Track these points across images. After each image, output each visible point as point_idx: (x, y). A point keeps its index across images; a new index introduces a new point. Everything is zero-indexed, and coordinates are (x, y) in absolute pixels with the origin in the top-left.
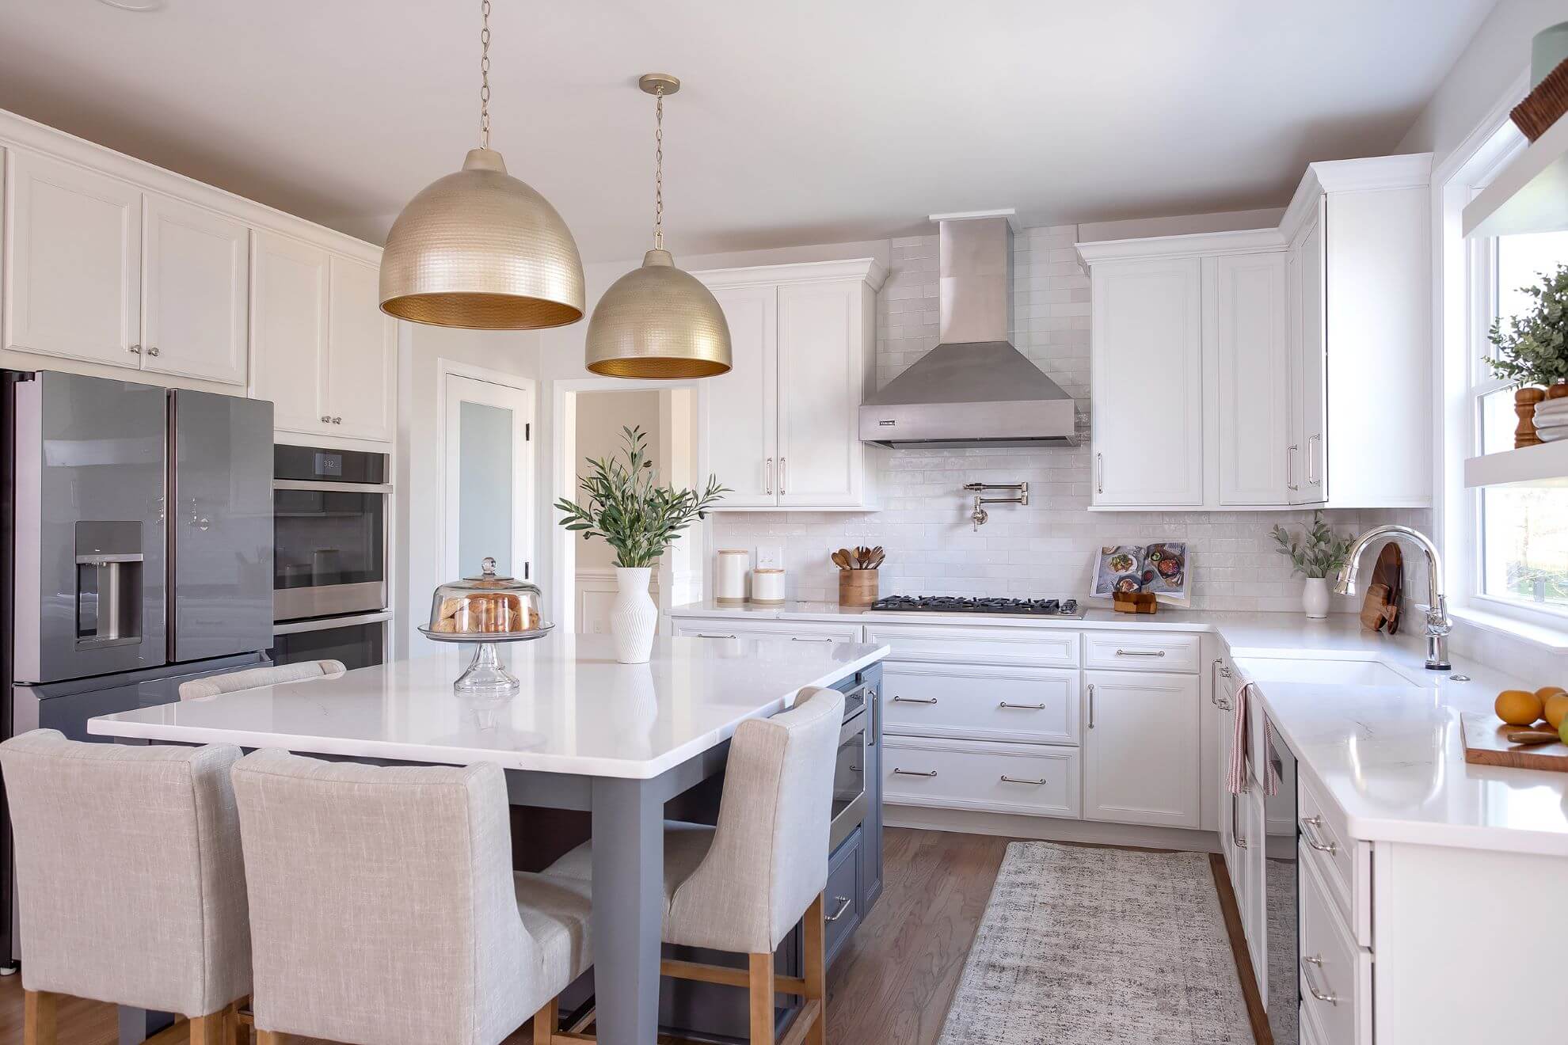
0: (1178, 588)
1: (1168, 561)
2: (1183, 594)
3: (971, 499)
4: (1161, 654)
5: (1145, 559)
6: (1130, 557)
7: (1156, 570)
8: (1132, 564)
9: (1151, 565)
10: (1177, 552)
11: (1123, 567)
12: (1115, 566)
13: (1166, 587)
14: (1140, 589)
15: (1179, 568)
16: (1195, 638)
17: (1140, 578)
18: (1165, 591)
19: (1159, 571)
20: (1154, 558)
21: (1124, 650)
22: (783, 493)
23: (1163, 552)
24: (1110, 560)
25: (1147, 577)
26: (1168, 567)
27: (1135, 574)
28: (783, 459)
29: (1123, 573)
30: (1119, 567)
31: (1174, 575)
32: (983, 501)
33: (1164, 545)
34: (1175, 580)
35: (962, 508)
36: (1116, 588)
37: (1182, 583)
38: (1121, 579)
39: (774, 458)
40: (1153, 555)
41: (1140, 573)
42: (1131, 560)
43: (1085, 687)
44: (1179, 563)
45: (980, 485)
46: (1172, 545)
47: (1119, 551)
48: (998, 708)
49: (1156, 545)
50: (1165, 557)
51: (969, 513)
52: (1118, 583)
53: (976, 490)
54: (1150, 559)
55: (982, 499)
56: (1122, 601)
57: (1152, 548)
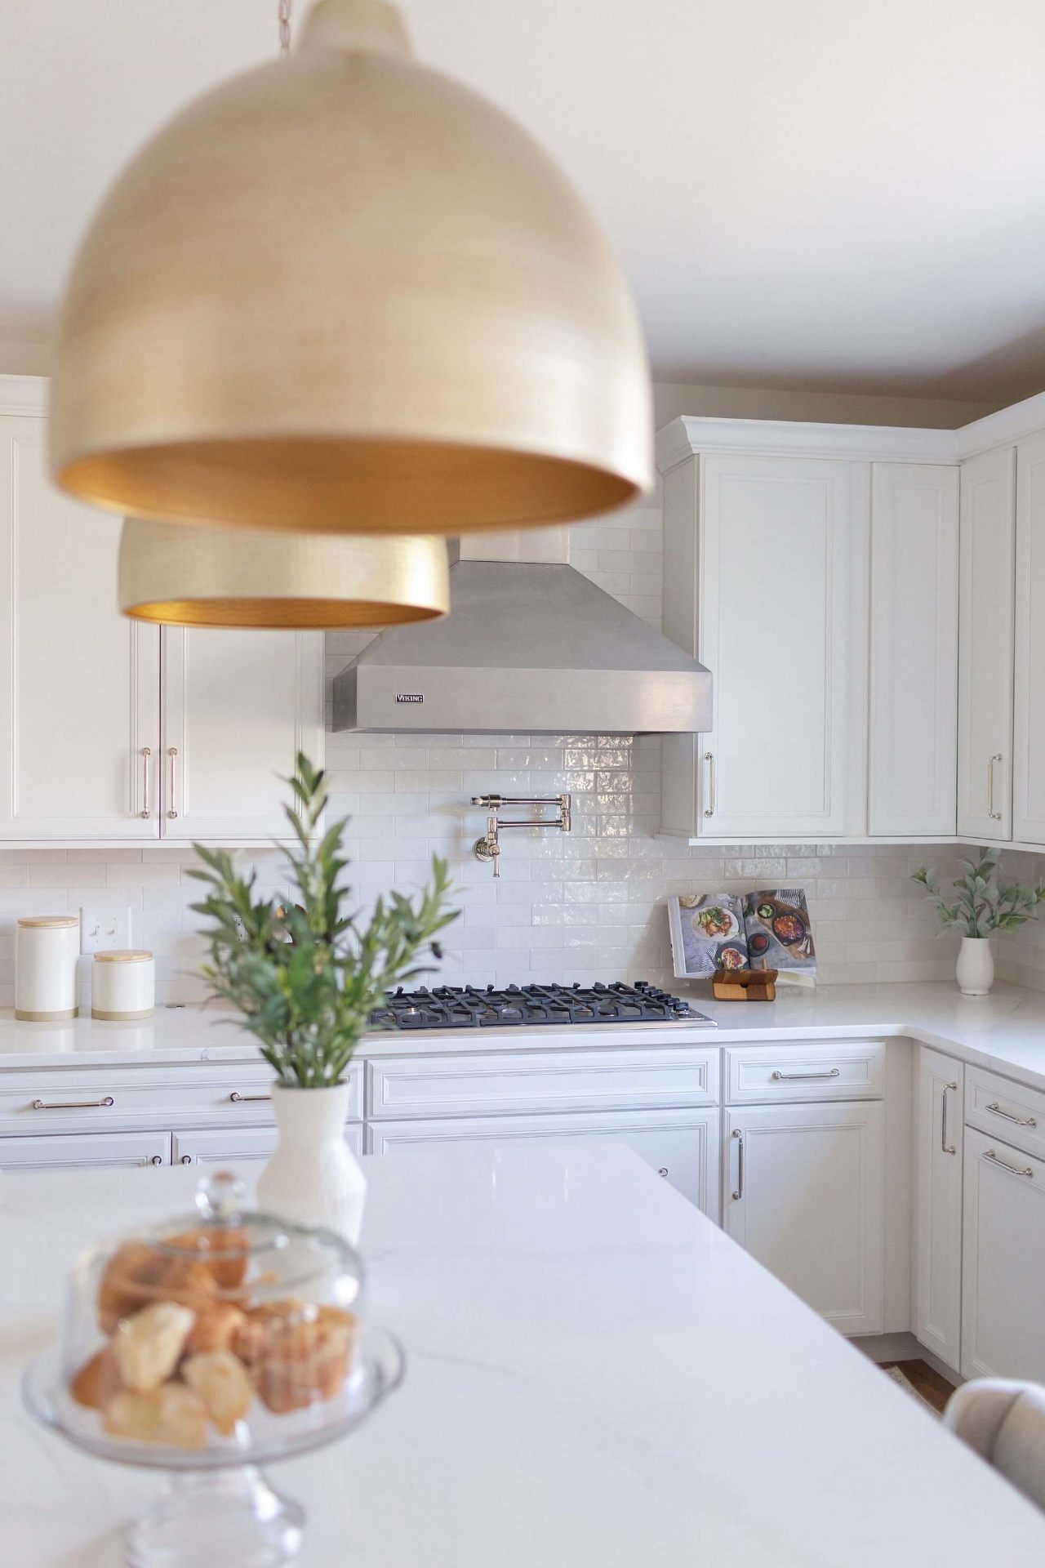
0: (809, 961)
1: (785, 918)
2: (814, 969)
3: (478, 822)
4: (833, 1074)
5: (745, 915)
6: (726, 912)
7: (771, 932)
8: (731, 924)
9: (760, 923)
10: (793, 903)
11: (720, 929)
12: (707, 926)
13: (791, 960)
14: (749, 963)
15: (803, 929)
16: (881, 1045)
17: (745, 945)
18: (793, 966)
19: (776, 934)
20: (764, 913)
21: (784, 1072)
22: (172, 815)
23: (775, 905)
24: (695, 916)
25: (755, 946)
26: (788, 927)
27: (738, 939)
28: (172, 751)
29: (721, 938)
30: (714, 929)
31: (798, 940)
32: (502, 824)
33: (773, 893)
34: (802, 948)
35: (457, 834)
36: (716, 963)
37: (812, 953)
38: (721, 948)
39: (155, 748)
40: (760, 909)
41: (744, 937)
42: (729, 918)
43: (728, 1134)
44: (802, 922)
45: (497, 798)
46: (785, 893)
47: (706, 903)
49: (763, 894)
50: (779, 913)
51: (470, 843)
52: (718, 955)
53: (492, 806)
54: (756, 914)
55: (499, 820)
56: (728, 983)
57: (756, 898)
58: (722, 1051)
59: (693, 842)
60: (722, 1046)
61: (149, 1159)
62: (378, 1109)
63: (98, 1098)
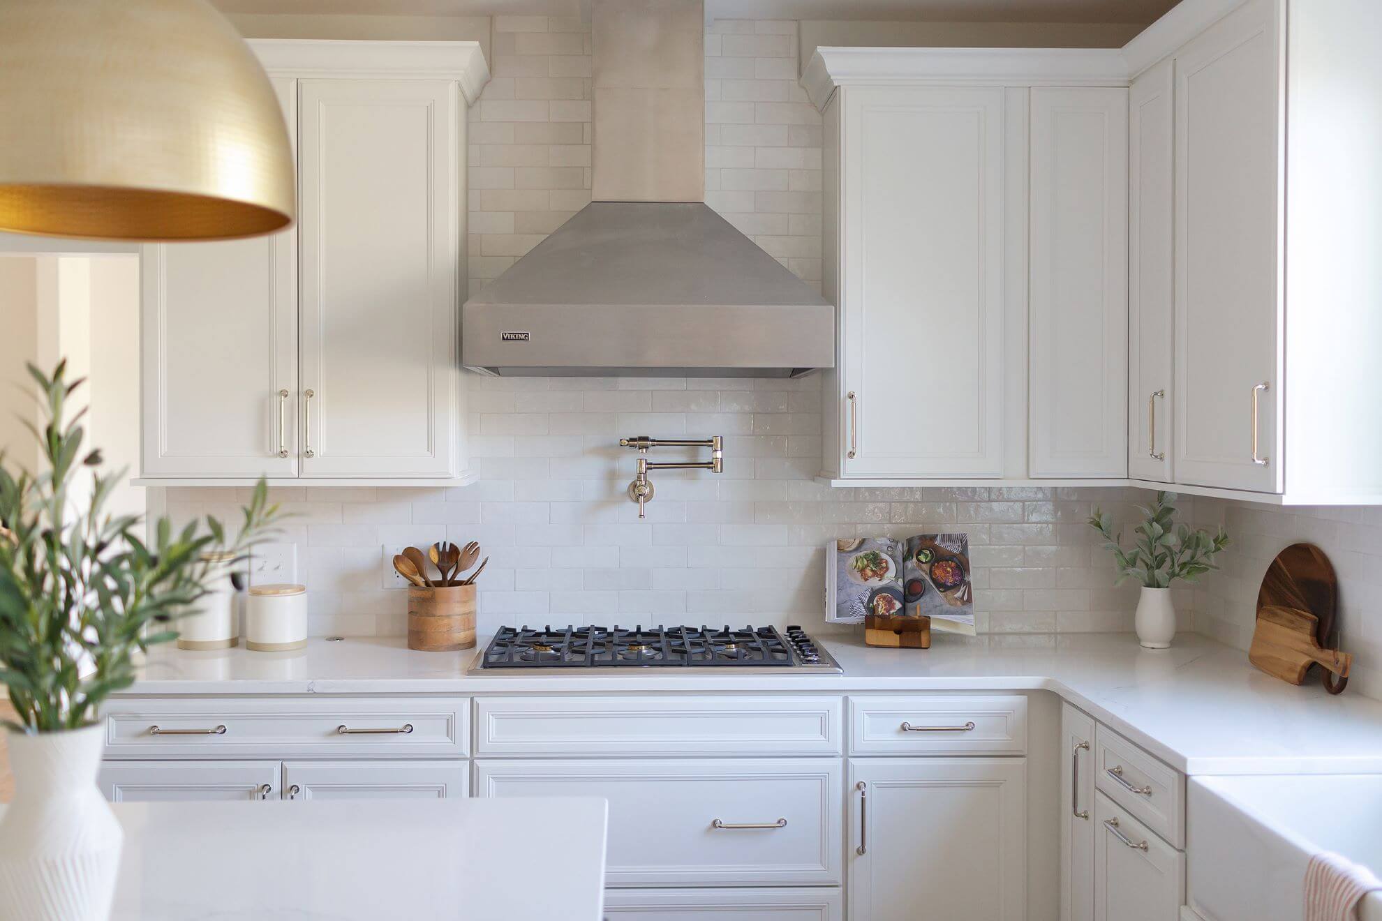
0: (965, 608)
1: (944, 563)
2: (971, 617)
3: (630, 462)
4: (969, 727)
5: (905, 560)
6: (884, 556)
7: (927, 578)
8: (887, 568)
9: (918, 569)
10: (955, 548)
11: (875, 574)
12: (862, 571)
13: (947, 606)
14: (904, 609)
15: (962, 576)
16: (1024, 698)
17: (902, 590)
18: (947, 613)
19: (934, 580)
20: (922, 558)
21: (914, 723)
22: (309, 454)
23: (935, 550)
24: (852, 560)
25: (912, 591)
26: (946, 573)
27: (893, 584)
28: (309, 392)
29: (875, 583)
30: (869, 573)
31: (955, 587)
32: (650, 466)
33: (934, 538)
34: (959, 594)
35: (612, 476)
36: (867, 608)
37: (970, 600)
38: (875, 593)
39: (292, 388)
40: (918, 554)
41: (900, 582)
42: (886, 562)
43: (852, 785)
44: (962, 567)
45: (646, 439)
46: (947, 538)
47: (864, 547)
48: (710, 829)
49: (923, 538)
50: (939, 557)
51: (625, 484)
52: (871, 600)
53: (641, 448)
54: (915, 559)
55: (648, 461)
56: (880, 629)
57: (916, 542)
58: (846, 700)
59: (835, 483)
60: (846, 694)
61: (259, 787)
62: (484, 747)
63: (211, 726)
